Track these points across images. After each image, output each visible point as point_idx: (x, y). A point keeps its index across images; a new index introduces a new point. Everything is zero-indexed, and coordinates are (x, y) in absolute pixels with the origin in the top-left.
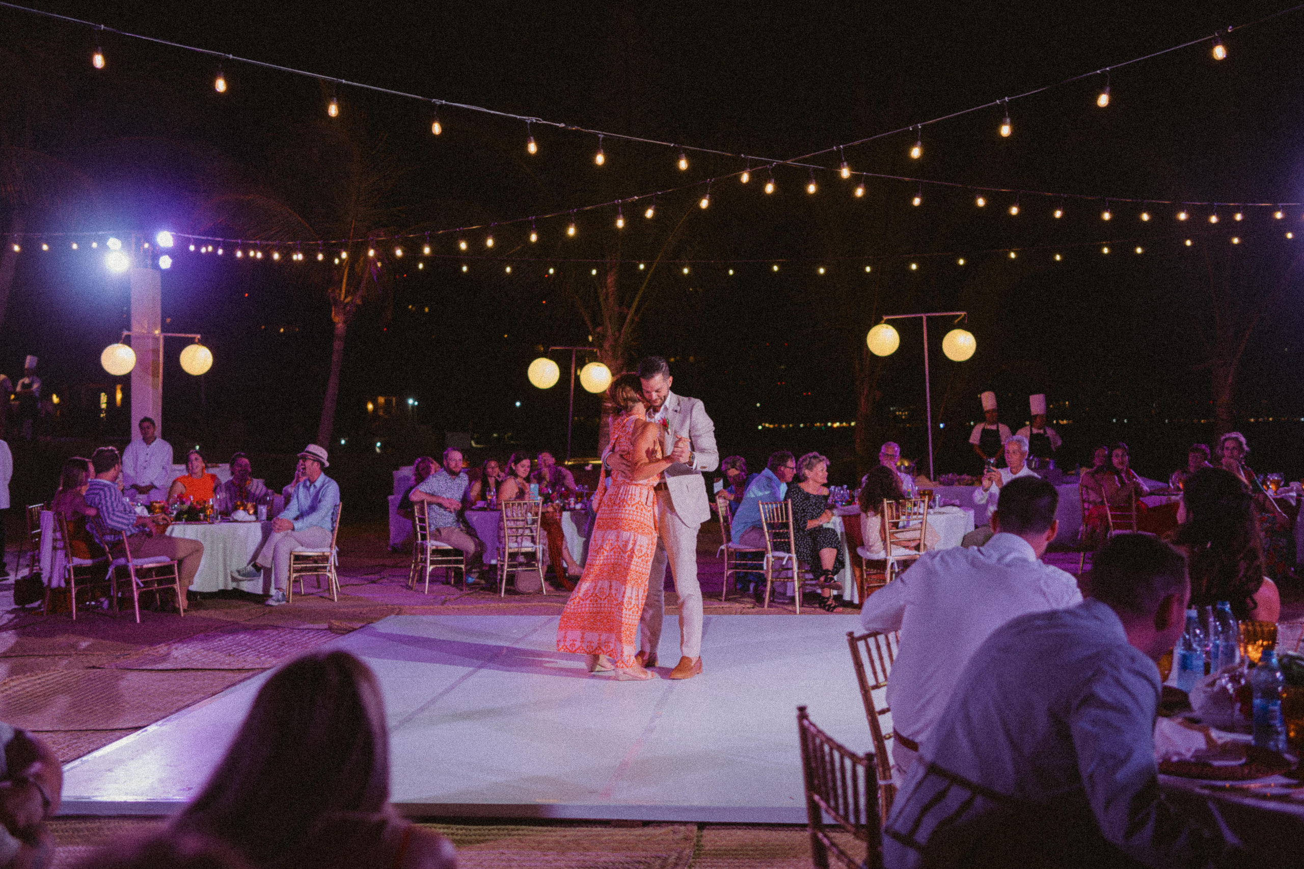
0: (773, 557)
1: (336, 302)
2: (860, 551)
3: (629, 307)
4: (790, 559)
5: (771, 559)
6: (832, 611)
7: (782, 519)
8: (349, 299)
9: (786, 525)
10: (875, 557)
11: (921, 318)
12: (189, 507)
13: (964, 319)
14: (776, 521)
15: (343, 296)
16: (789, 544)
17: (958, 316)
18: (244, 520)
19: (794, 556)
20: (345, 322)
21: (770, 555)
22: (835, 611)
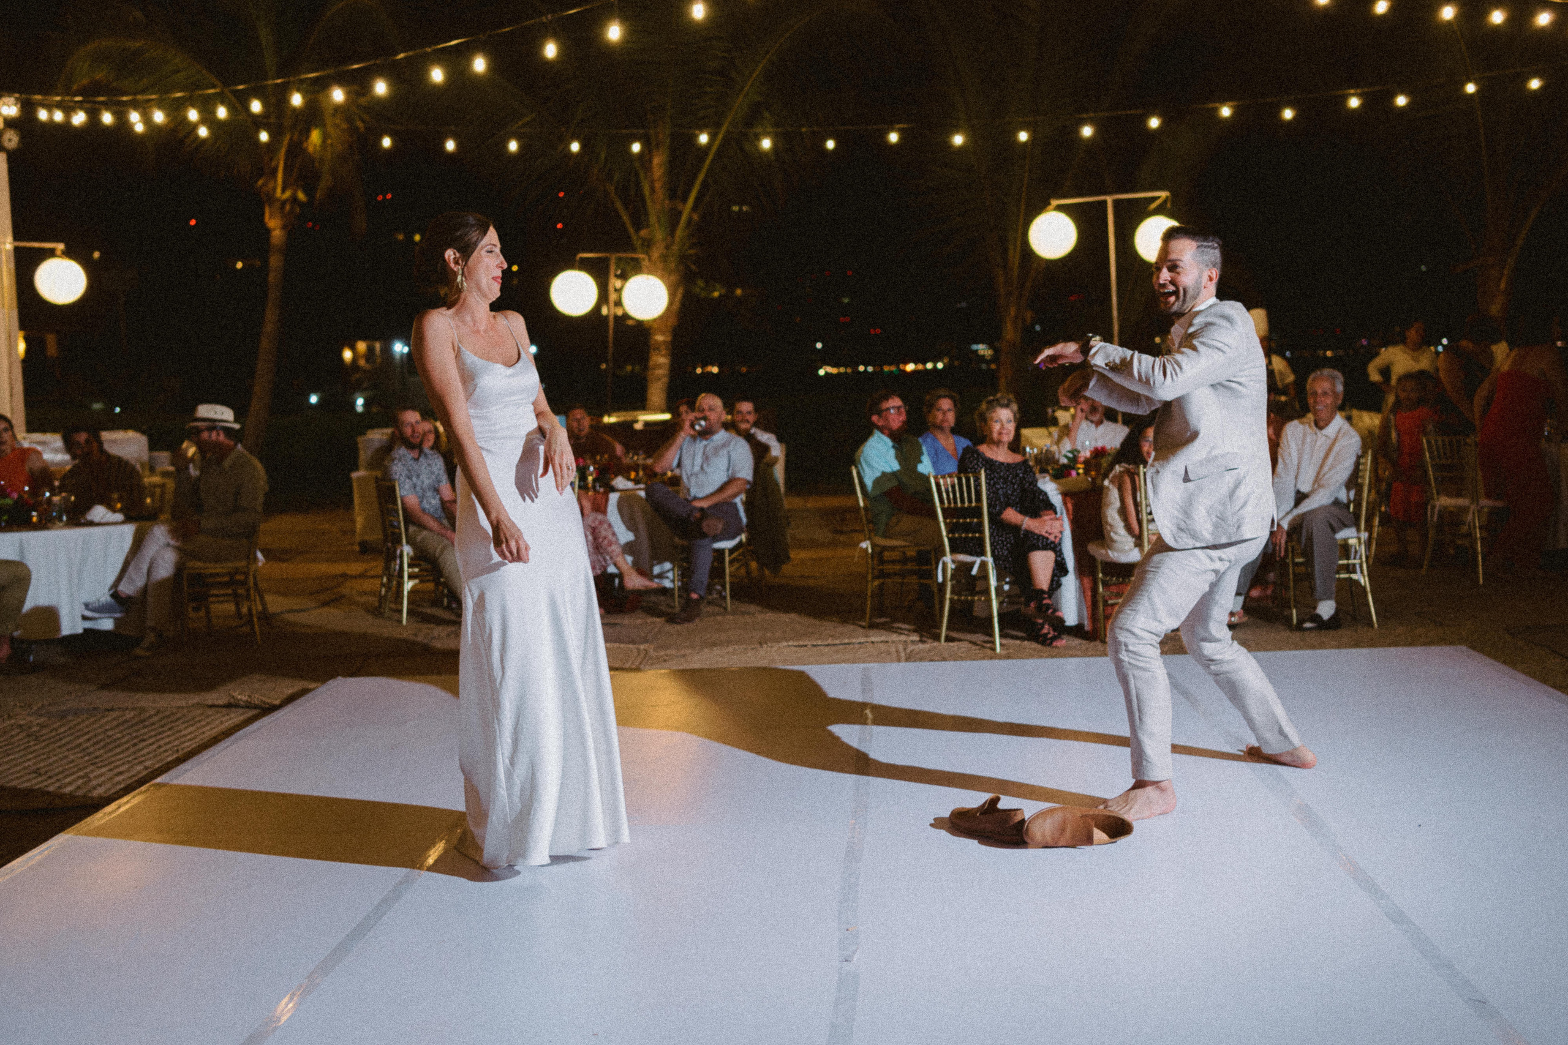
0: (953, 561)
1: (270, 198)
2: (1093, 549)
3: (685, 200)
4: (983, 565)
5: (951, 566)
6: (1050, 644)
7: (970, 501)
8: (288, 194)
9: (977, 512)
10: (1124, 559)
11: (1105, 202)
12: (16, 502)
13: (1165, 201)
14: (959, 505)
15: (279, 190)
16: (981, 541)
17: (1154, 199)
18: (104, 520)
19: (989, 559)
20: (284, 227)
21: (948, 558)
22: (1055, 644)
